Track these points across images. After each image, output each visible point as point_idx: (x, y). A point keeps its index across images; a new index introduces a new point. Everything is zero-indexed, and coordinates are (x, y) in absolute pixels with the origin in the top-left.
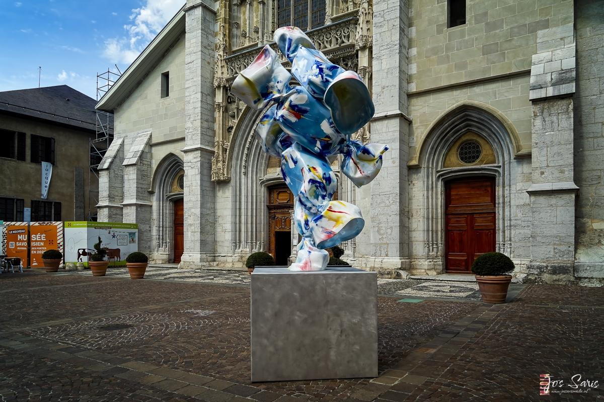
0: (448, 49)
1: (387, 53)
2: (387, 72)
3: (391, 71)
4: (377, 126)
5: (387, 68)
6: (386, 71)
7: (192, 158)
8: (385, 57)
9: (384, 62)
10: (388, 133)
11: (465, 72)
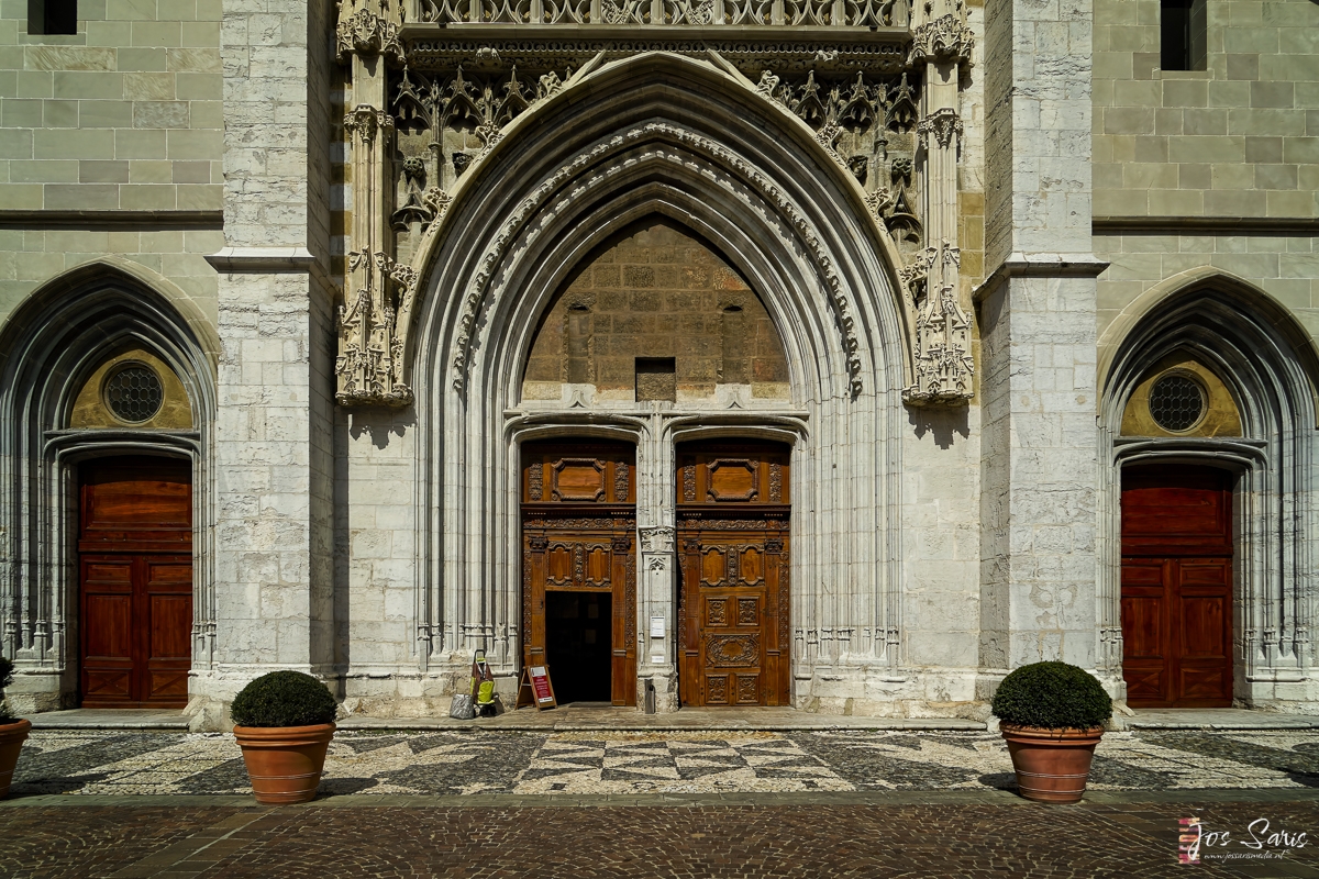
0: (1164, 123)
1: (1057, 84)
2: (1057, 141)
3: (1068, 140)
4: (1032, 291)
5: (1057, 127)
6: (1054, 135)
7: (264, 294)
8: (1049, 94)
9: (1049, 110)
10: (1064, 316)
11: (1206, 194)
